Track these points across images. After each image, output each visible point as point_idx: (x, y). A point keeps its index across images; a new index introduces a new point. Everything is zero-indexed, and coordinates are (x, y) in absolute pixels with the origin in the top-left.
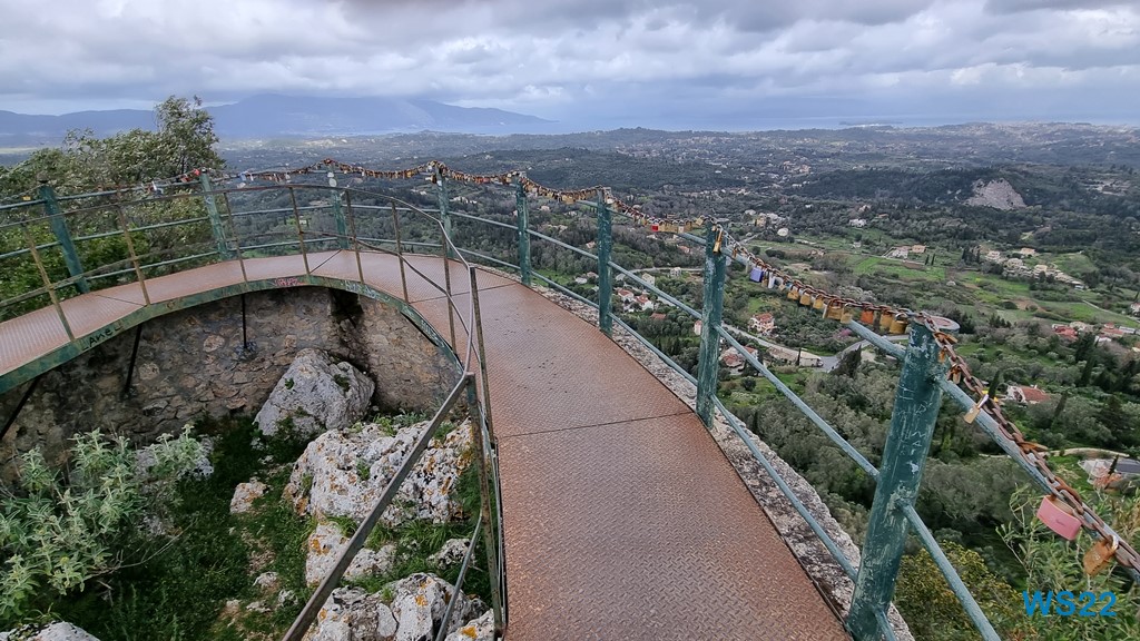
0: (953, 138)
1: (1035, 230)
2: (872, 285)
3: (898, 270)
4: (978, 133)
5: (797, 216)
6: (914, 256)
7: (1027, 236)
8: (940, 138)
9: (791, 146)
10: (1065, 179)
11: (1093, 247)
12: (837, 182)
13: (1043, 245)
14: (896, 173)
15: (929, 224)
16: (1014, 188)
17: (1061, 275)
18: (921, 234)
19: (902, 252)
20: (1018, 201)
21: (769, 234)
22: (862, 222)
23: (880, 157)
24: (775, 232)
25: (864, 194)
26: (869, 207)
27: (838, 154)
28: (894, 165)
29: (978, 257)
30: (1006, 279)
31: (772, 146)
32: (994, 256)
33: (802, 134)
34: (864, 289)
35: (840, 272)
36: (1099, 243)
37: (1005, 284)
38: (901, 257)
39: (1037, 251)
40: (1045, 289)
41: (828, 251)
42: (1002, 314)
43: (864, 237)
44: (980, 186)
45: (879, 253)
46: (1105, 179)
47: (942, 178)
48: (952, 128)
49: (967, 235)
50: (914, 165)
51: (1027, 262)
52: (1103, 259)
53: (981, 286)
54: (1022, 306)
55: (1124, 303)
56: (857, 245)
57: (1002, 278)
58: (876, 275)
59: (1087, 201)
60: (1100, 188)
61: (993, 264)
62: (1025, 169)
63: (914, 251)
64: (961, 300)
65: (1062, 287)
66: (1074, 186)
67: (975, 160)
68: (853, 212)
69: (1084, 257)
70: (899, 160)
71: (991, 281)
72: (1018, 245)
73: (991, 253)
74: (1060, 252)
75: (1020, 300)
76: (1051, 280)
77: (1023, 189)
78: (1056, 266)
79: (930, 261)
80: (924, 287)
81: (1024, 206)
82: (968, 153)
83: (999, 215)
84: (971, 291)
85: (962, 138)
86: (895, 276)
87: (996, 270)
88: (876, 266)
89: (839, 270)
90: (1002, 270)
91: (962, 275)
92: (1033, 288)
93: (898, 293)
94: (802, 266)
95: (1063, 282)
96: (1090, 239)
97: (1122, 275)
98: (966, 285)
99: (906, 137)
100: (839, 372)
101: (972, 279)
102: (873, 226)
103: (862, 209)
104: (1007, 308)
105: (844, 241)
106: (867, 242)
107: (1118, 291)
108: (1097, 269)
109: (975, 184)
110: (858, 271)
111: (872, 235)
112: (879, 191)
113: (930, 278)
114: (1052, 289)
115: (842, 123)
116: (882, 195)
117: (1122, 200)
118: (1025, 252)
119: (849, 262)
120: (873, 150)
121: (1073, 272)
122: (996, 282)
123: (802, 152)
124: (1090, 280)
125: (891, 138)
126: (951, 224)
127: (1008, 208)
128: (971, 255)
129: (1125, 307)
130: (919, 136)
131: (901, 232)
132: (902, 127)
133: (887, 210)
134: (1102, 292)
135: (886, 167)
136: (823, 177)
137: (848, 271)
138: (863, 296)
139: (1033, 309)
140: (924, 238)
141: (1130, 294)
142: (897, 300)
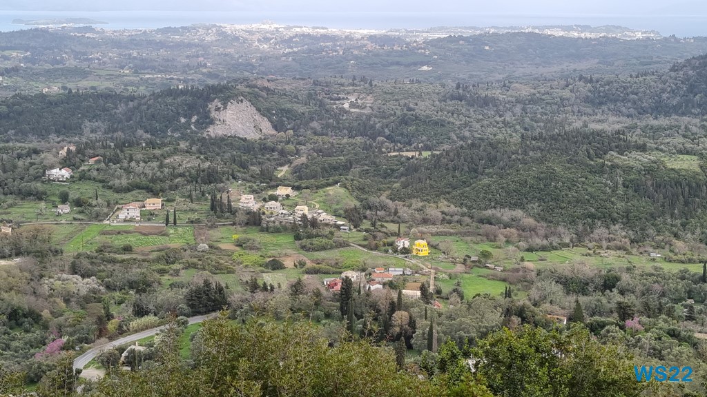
0: (178, 46)
1: (290, 162)
2: (96, 268)
3: (131, 240)
4: (208, 38)
6: (149, 216)
7: (283, 172)
8: (162, 45)
10: (310, 96)
11: (350, 177)
12: (20, 114)
13: (304, 180)
14: (108, 96)
15: (161, 166)
16: (258, 110)
17: (325, 217)
18: (153, 181)
19: (132, 211)
20: (267, 127)
22: (65, 173)
23: (83, 74)
25: (65, 129)
26: (73, 148)
28: (103, 85)
29: (230, 205)
30: (266, 230)
32: (248, 201)
34: (83, 276)
35: (41, 255)
36: (356, 170)
37: (267, 238)
38: (131, 220)
39: (294, 188)
40: (310, 237)
41: (19, 225)
42: (269, 278)
43: (73, 195)
44: (218, 109)
45: (98, 217)
46: (348, 93)
47: (169, 100)
48: (175, 31)
49: (211, 177)
50: (132, 83)
51: (286, 204)
52: (362, 189)
53: (240, 244)
54: (288, 263)
55: (390, 240)
56: (65, 209)
57: (262, 230)
58: (100, 251)
59: (336, 122)
60: (346, 106)
61: (249, 212)
62: (266, 84)
63: (148, 207)
64: (218, 269)
65: (328, 230)
66: (322, 104)
67: (210, 75)
68: (48, 158)
69: (342, 190)
70: (110, 77)
71: (250, 236)
72: (273, 183)
73: (244, 198)
74: (318, 187)
75: (286, 255)
76: (314, 223)
77: (269, 110)
78: (317, 206)
79: (171, 219)
80: (168, 257)
81: (274, 132)
82: (200, 65)
83: (247, 147)
84: (229, 254)
85: (190, 45)
86: (127, 249)
87: (254, 220)
88: (98, 238)
89: (42, 253)
90: (260, 219)
91: (215, 234)
92: (298, 238)
93: (135, 273)
95: (327, 225)
96: (347, 167)
97: (384, 207)
98: (223, 246)
99: (116, 43)
101: (226, 237)
102: (83, 177)
103: (63, 152)
104: (274, 269)
105: (43, 205)
106: (78, 203)
107: (382, 226)
108: (358, 204)
109: (212, 106)
110: (70, 250)
111: (85, 190)
112: (88, 124)
113: (176, 244)
114: (317, 236)
116: (92, 131)
117: (369, 117)
118: (282, 191)
119: (56, 238)
120: (72, 63)
121: (336, 211)
122: (256, 236)
124: (354, 217)
125: (95, 44)
126: (189, 163)
127: (256, 136)
128: (221, 204)
129: (391, 244)
130: (136, 41)
131: (124, 182)
133: (101, 151)
134: (367, 231)
135: (93, 88)
137: (57, 252)
138: (82, 286)
139: (302, 264)
140: (158, 186)
141: (392, 227)
142: (132, 285)
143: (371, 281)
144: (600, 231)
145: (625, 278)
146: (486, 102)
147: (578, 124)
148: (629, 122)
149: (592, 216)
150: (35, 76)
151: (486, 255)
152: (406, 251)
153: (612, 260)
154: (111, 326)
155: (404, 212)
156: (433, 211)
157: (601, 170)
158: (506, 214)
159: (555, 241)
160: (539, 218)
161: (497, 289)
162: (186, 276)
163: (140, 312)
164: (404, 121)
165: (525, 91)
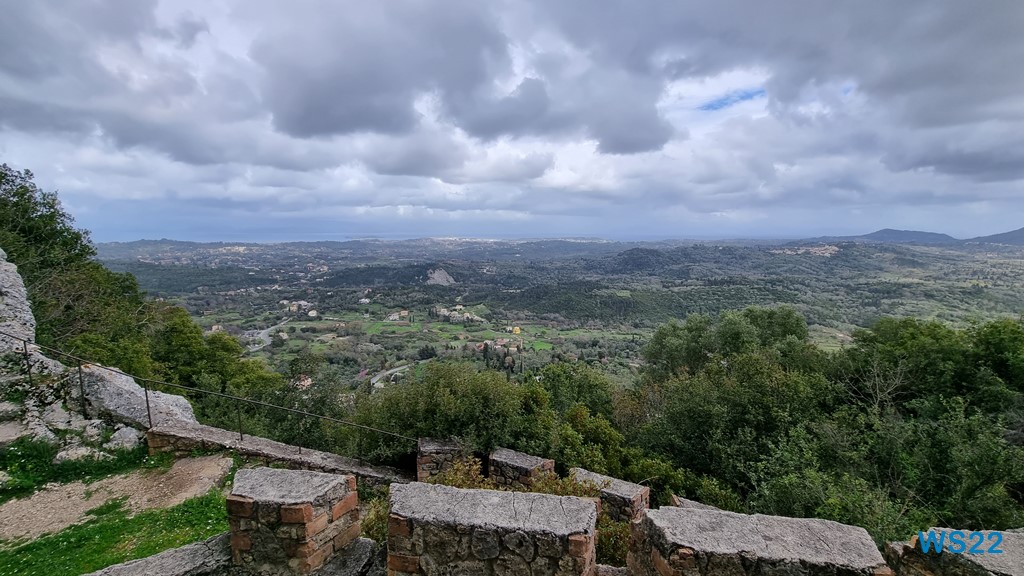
0: (414, 247)
1: (462, 295)
2: (380, 340)
4: (427, 244)
5: (322, 301)
6: (402, 318)
7: (459, 299)
8: (408, 247)
9: (311, 253)
10: (470, 267)
12: (348, 275)
13: (466, 302)
15: (407, 297)
16: (448, 273)
17: (476, 318)
18: (404, 303)
19: (395, 316)
20: (452, 280)
21: (302, 316)
22: (367, 301)
23: (375, 259)
24: (307, 314)
25: (367, 282)
27: (346, 258)
28: (383, 264)
29: (436, 313)
30: (452, 323)
31: (297, 253)
32: (444, 312)
33: (319, 244)
34: (375, 344)
35: (357, 335)
37: (453, 327)
38: (395, 320)
39: (464, 306)
40: (470, 326)
41: (348, 322)
42: (453, 344)
43: (370, 310)
44: (431, 273)
45: (381, 319)
47: (411, 269)
48: (413, 241)
49: (428, 302)
51: (460, 313)
54: (461, 337)
55: (504, 327)
57: (450, 324)
59: (481, 278)
60: (485, 271)
61: (445, 316)
62: (451, 262)
63: (402, 314)
64: (432, 340)
65: (478, 323)
67: (428, 259)
68: (360, 294)
69: (484, 306)
70: (386, 260)
71: (445, 326)
72: (455, 304)
75: (460, 334)
76: (472, 320)
77: (453, 273)
78: (473, 313)
80: (411, 336)
81: (455, 283)
82: (423, 255)
83: (444, 288)
84: (436, 334)
86: (394, 332)
87: (447, 319)
89: (358, 334)
90: (449, 319)
91: (431, 325)
93: (397, 342)
94: (330, 335)
95: (477, 321)
96: (486, 297)
97: (501, 313)
98: (434, 330)
99: (388, 246)
101: (435, 327)
102: (375, 302)
103: (366, 292)
104: (455, 340)
106: (373, 313)
109: (428, 272)
110: (370, 333)
112: (376, 280)
113: (414, 330)
114: (474, 326)
115: (347, 237)
116: (378, 283)
118: (458, 307)
119: (363, 328)
120: (370, 254)
121: (481, 315)
122: (448, 327)
123: (320, 256)
124: (488, 318)
126: (419, 296)
127: (447, 284)
129: (504, 329)
130: (396, 245)
131: (392, 304)
132: (385, 240)
133: (382, 291)
135: (379, 265)
136: (338, 272)
137: (363, 334)
138: (375, 348)
139: (467, 338)
140: (406, 306)
141: (505, 322)
142: (396, 347)
143: (496, 344)
144: (591, 322)
145: (601, 341)
146: (543, 269)
147: (581, 278)
148: (601, 277)
149: (588, 316)
150: (354, 260)
151: (543, 333)
152: (511, 332)
153: (596, 334)
154: (387, 365)
155: (510, 315)
156: (521, 315)
157: (591, 297)
158: (552, 316)
159: (573, 327)
160: (565, 317)
161: (548, 347)
162: (418, 343)
163: (399, 359)
164: (509, 277)
165: (559, 264)
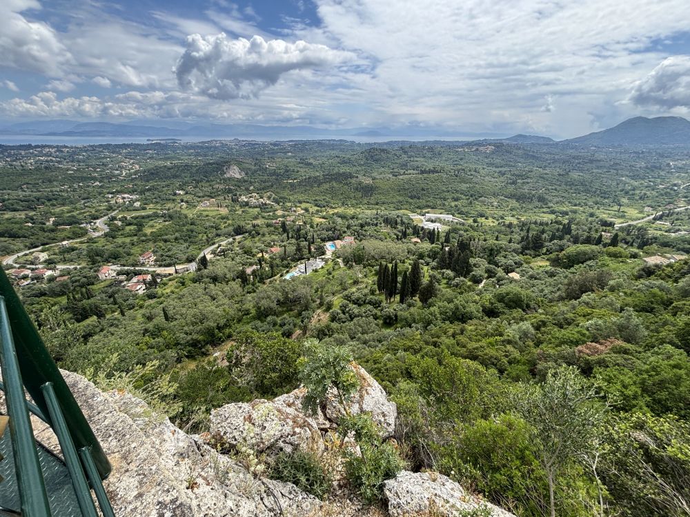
0: (207, 147)
1: (253, 185)
3: (208, 213)
5: (142, 194)
6: (211, 205)
7: (252, 188)
8: (202, 147)
11: (273, 189)
13: (260, 191)
14: (187, 165)
15: (213, 188)
16: (240, 168)
17: (268, 202)
19: (206, 204)
20: (243, 174)
21: (129, 206)
22: (181, 192)
24: (132, 205)
25: (176, 177)
26: (181, 184)
28: (185, 162)
33: (125, 146)
36: (275, 187)
37: (251, 210)
43: (185, 199)
45: (195, 206)
46: (267, 162)
48: (205, 142)
50: (195, 161)
51: (256, 199)
52: (278, 193)
53: (243, 212)
56: (183, 204)
57: (250, 207)
58: (198, 217)
59: (265, 172)
60: (267, 166)
61: (244, 202)
63: (211, 202)
65: (270, 206)
66: (260, 166)
67: (221, 157)
69: (272, 193)
73: (242, 197)
74: (264, 193)
76: (265, 204)
77: (243, 169)
79: (220, 205)
80: (222, 218)
81: (246, 176)
82: (216, 154)
83: (238, 180)
85: (211, 147)
86: (207, 216)
88: (197, 213)
90: (248, 204)
92: (261, 209)
94: (157, 220)
96: (272, 186)
97: (286, 198)
100: (199, 269)
102: (187, 193)
105: (175, 203)
106: (187, 202)
107: (286, 204)
108: (277, 197)
109: (224, 168)
111: (189, 198)
114: (267, 208)
117: (275, 170)
118: (253, 195)
124: (277, 202)
126: (221, 187)
127: (241, 177)
128: (235, 200)
131: (202, 194)
134: (282, 205)
136: (149, 170)
140: (213, 195)
141: (290, 204)
142: (213, 227)
143: (287, 221)
144: (348, 202)
146: (310, 164)
147: (337, 170)
148: (351, 169)
149: (346, 198)
150: (160, 159)
151: (317, 211)
152: (295, 211)
153: (353, 210)
155: (292, 199)
157: (347, 184)
159: (337, 205)
163: (218, 236)
164: (286, 171)
